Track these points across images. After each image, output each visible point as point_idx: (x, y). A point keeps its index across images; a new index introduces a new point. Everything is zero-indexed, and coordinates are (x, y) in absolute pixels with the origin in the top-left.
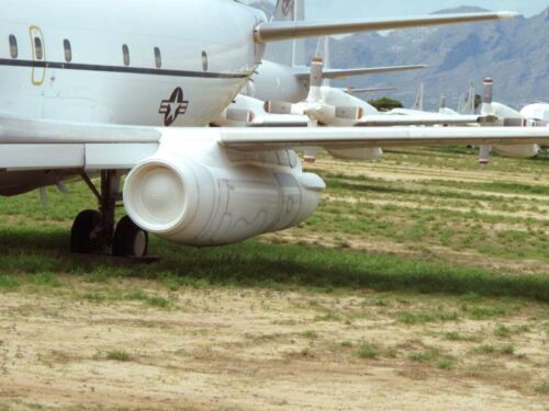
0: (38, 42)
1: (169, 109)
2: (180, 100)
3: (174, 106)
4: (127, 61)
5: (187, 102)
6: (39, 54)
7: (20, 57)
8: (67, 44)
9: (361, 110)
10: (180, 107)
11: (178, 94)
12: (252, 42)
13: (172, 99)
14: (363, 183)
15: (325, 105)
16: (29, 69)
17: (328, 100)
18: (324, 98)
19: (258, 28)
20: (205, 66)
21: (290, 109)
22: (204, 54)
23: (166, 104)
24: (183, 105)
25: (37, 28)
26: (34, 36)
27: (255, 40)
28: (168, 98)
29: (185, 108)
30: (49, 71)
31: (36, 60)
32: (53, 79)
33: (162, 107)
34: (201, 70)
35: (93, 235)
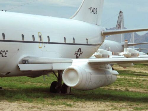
0: (40, 37)
1: (77, 54)
2: (80, 52)
3: (79, 53)
4: (65, 41)
5: (82, 52)
6: (41, 40)
7: (35, 41)
8: (48, 37)
9: (138, 54)
10: (80, 53)
11: (80, 50)
12: (101, 36)
13: (78, 51)
14: (140, 74)
15: (128, 53)
16: (38, 44)
17: (130, 51)
18: (128, 51)
19: (102, 32)
20: (87, 42)
21: (119, 54)
22: (87, 39)
23: (77, 53)
24: (82, 53)
25: (40, 33)
26: (39, 35)
27: (102, 35)
28: (77, 51)
29: (82, 54)
30: (44, 44)
31: (40, 41)
32: (45, 46)
33: (75, 53)
34: (86, 43)
35: (56, 88)
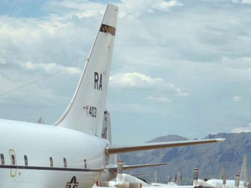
0: (13, 157)
1: (70, 186)
2: (75, 182)
3: (72, 185)
5: (78, 183)
6: (14, 163)
7: (5, 164)
8: (26, 157)
9: (141, 184)
10: (75, 185)
11: (74, 179)
13: (71, 182)
16: (10, 169)
17: (126, 180)
18: (123, 179)
19: (107, 148)
20: (86, 166)
21: (108, 184)
22: (85, 160)
23: (69, 184)
24: (76, 184)
25: (13, 150)
26: (11, 154)
27: (106, 154)
28: (70, 182)
29: (77, 186)
30: (18, 170)
31: (12, 165)
32: (20, 174)
33: (67, 185)
34: (84, 168)
